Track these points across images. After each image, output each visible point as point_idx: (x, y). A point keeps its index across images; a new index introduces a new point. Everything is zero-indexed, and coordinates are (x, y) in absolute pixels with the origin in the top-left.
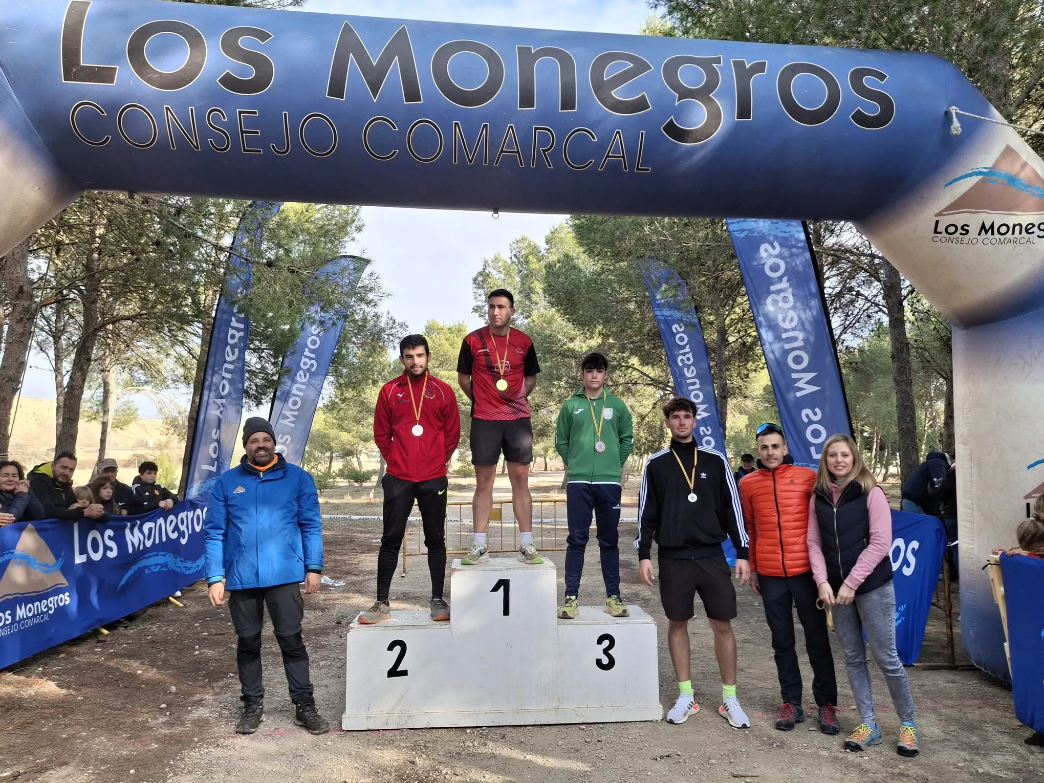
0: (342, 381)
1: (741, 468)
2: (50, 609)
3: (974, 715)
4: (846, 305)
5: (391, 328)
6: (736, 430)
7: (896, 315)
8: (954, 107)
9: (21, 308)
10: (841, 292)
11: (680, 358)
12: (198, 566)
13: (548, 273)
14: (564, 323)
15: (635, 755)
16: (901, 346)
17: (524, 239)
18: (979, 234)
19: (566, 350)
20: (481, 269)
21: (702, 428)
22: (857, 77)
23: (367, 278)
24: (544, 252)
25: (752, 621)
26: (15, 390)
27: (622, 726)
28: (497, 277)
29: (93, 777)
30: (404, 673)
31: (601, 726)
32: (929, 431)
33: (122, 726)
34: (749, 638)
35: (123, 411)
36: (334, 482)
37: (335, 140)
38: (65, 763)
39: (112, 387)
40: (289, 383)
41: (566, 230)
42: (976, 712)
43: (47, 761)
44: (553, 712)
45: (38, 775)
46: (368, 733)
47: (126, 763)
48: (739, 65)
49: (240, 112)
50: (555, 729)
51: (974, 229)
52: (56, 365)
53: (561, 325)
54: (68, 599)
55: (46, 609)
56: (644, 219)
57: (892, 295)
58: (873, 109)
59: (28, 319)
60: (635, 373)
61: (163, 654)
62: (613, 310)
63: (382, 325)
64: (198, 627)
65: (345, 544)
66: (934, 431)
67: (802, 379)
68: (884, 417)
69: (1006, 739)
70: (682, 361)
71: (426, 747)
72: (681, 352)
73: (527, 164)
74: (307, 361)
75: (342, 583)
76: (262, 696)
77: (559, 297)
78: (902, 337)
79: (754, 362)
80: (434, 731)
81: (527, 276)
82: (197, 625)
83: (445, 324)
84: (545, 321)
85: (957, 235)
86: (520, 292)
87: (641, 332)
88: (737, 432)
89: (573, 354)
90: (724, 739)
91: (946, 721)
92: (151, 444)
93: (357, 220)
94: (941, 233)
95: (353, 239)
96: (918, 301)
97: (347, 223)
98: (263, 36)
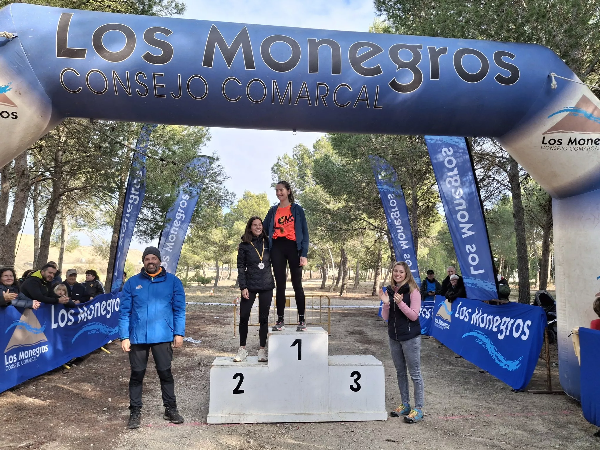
0: (198, 226)
1: (427, 278)
2: (37, 354)
3: (564, 419)
4: (486, 186)
5: (226, 196)
6: (422, 256)
7: (516, 192)
8: (553, 73)
9: (23, 183)
10: (483, 178)
11: (392, 214)
12: (116, 331)
13: (315, 165)
14: (324, 194)
15: (373, 439)
16: (519, 210)
17: (300, 145)
18: (568, 144)
19: (325, 210)
20: (276, 162)
21: (405, 255)
22: (498, 56)
23: (217, 168)
24: (312, 153)
25: (435, 365)
26: (19, 230)
27: (365, 423)
28: (286, 167)
29: (70, 448)
30: (242, 392)
31: (353, 423)
32: (532, 258)
33: (83, 420)
34: (434, 375)
35: (71, 242)
36: (190, 284)
37: (206, 92)
38: (54, 440)
39: (66, 227)
40: (169, 227)
41: (325, 140)
42: (565, 418)
43: (44, 438)
44: (326, 415)
45: (40, 445)
46: (222, 425)
47: (88, 440)
48: (432, 50)
49: (154, 75)
50: (326, 424)
51: (565, 141)
52: (34, 215)
53: (321, 194)
54: (47, 348)
55: (35, 354)
56: (372, 136)
57: (514, 181)
58: (507, 74)
59: (27, 190)
60: (365, 223)
61: (102, 380)
62: (354, 186)
63: (221, 194)
64: (120, 365)
65: (199, 319)
66: (535, 258)
67: (465, 227)
68: (507, 250)
69: (582, 434)
70: (393, 215)
71: (255, 434)
72: (392, 210)
73: (313, 104)
74: (179, 215)
75: (199, 342)
76: (141, 407)
77: (321, 179)
78: (519, 204)
79: (433, 217)
80: (259, 425)
81: (302, 166)
82: (120, 364)
83: (255, 193)
84: (312, 193)
85: (555, 145)
86: (298, 176)
87: (369, 199)
88: (422, 257)
89: (329, 211)
90: (423, 431)
91: (548, 422)
92: (84, 261)
93: (208, 134)
94: (546, 144)
95: (205, 145)
96: (527, 183)
97: (202, 136)
98: (167, 32)
